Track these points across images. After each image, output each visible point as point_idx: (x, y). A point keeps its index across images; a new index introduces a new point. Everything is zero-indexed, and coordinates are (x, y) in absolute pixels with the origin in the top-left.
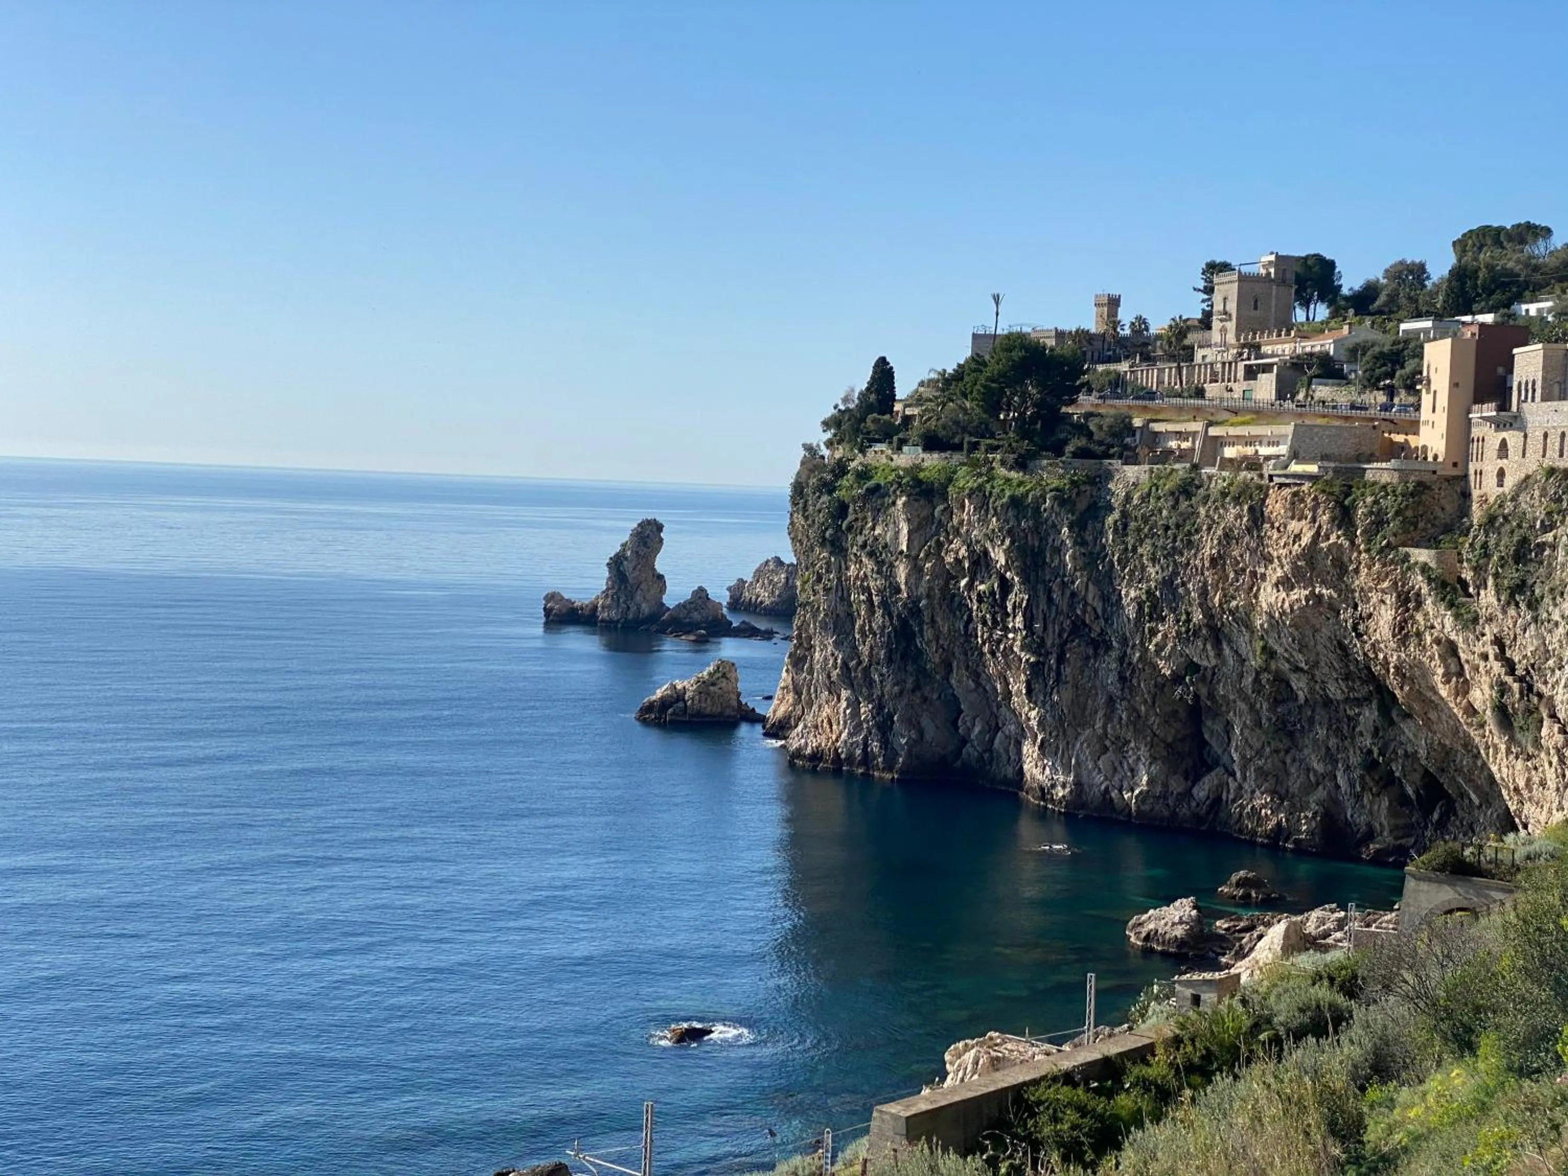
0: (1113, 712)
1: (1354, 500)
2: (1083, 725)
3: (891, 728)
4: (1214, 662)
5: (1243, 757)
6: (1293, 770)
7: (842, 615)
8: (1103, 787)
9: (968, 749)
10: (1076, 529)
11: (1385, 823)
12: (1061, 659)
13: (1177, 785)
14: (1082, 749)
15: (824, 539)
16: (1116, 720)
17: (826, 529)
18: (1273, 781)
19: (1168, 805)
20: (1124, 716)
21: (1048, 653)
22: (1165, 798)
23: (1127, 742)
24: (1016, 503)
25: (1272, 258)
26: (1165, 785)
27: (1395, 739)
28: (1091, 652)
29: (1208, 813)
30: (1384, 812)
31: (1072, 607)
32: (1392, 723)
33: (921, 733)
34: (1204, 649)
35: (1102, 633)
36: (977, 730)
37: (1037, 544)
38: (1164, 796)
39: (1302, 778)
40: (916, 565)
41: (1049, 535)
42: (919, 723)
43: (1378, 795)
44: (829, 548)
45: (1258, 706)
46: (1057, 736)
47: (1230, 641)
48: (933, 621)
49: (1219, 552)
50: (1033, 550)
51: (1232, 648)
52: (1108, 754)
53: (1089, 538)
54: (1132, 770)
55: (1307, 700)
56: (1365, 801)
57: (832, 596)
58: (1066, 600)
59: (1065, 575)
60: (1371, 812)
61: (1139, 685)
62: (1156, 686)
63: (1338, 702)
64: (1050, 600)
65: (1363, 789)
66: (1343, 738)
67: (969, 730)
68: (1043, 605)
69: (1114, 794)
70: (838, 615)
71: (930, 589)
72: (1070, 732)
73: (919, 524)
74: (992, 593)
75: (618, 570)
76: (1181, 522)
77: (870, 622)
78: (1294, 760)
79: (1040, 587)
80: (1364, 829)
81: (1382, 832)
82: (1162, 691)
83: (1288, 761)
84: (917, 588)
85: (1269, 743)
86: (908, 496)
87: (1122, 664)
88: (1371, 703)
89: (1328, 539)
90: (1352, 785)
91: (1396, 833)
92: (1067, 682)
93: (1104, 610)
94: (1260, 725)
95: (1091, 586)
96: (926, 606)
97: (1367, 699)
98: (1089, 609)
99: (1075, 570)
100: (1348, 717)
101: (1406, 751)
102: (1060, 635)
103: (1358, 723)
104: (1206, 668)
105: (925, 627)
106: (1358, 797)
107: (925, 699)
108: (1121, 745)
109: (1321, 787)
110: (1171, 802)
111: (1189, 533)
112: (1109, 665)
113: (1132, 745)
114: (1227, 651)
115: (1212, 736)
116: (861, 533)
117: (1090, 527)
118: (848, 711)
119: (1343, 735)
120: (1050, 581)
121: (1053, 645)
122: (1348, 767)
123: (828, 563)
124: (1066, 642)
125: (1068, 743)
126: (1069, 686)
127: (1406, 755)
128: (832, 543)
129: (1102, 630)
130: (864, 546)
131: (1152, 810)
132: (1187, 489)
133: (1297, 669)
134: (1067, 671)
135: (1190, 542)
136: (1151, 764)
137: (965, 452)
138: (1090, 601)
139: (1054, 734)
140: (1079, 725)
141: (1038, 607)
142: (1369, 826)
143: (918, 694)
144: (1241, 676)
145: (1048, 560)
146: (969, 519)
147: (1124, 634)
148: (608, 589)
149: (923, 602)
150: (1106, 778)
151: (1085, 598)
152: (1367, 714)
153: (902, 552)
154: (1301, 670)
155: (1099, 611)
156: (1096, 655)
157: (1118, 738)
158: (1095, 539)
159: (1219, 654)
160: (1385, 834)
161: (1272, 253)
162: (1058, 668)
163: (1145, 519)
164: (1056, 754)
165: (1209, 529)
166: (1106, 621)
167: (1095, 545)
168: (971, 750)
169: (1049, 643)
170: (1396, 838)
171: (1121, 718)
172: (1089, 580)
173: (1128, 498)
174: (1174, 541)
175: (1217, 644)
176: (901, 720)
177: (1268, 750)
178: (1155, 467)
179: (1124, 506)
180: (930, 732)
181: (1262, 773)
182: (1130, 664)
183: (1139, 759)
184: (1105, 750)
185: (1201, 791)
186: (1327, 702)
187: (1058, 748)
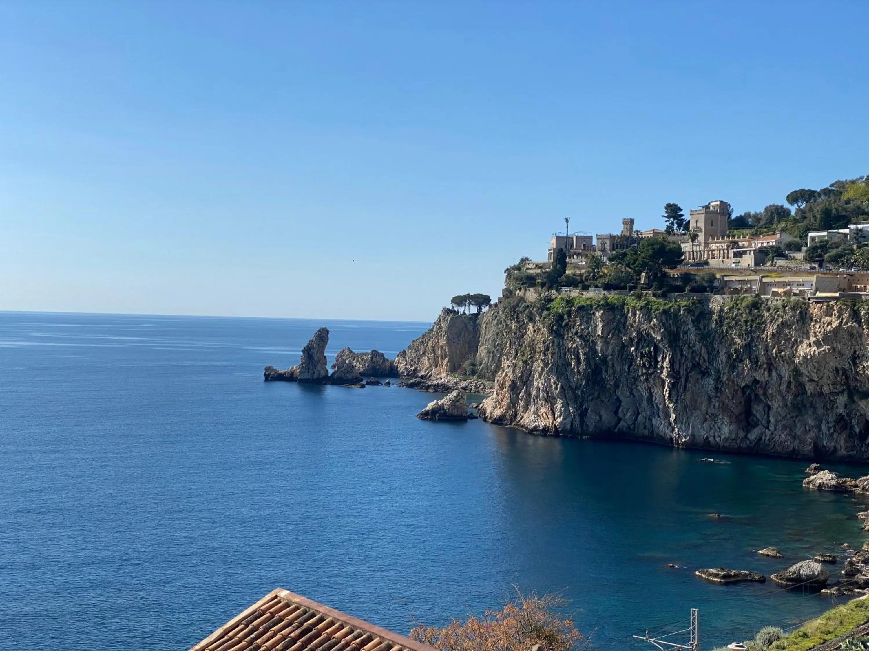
0: (710, 403)
1: (859, 308)
2: (695, 409)
3: (586, 415)
4: (767, 379)
5: (776, 420)
6: (798, 425)
7: (560, 365)
8: (705, 436)
9: (622, 424)
10: (696, 323)
11: (843, 446)
12: (686, 380)
13: (742, 434)
14: (695, 420)
15: (552, 330)
16: (712, 407)
17: (553, 326)
18: (788, 430)
19: (737, 443)
20: (717, 404)
21: (680, 378)
22: (736, 440)
23: (718, 416)
24: (665, 312)
25: (718, 203)
26: (737, 434)
27: (855, 409)
28: (700, 377)
29: (755, 446)
30: (842, 441)
31: (693, 358)
32: (854, 402)
33: (601, 417)
34: (764, 374)
35: (707, 368)
36: (629, 414)
37: (675, 330)
38: (735, 439)
39: (803, 428)
40: (606, 341)
41: (682, 326)
42: (599, 413)
43: (841, 433)
44: (554, 335)
45: (786, 398)
46: (683, 415)
47: (776, 370)
48: (613, 366)
49: (777, 331)
50: (674, 333)
51: (777, 373)
52: (708, 422)
53: (702, 327)
54: (719, 428)
55: (811, 394)
56: (835, 436)
57: (556, 356)
58: (690, 354)
59: (690, 343)
60: (836, 441)
61: (725, 391)
62: (734, 391)
63: (826, 394)
64: (682, 355)
65: (834, 431)
66: (827, 409)
67: (625, 415)
68: (679, 357)
69: (711, 439)
70: (558, 365)
71: (613, 351)
72: (689, 412)
73: (608, 322)
74: (650, 352)
75: (309, 354)
76: (754, 319)
77: (578, 368)
78: (799, 421)
79: (678, 349)
80: (832, 449)
81: (841, 449)
82: (737, 393)
83: (797, 421)
84: (606, 351)
85: (789, 414)
86: (604, 310)
87: (717, 382)
88: (843, 393)
89: (847, 324)
90: (829, 429)
91: (847, 450)
92: (689, 391)
93: (709, 358)
94: (786, 405)
95: (703, 347)
96: (611, 359)
97: (842, 392)
98: (702, 358)
99: (696, 341)
100: (831, 401)
101: (861, 414)
102: (686, 370)
103: (836, 402)
104: (762, 382)
105: (609, 369)
106: (831, 435)
107: (603, 402)
108: (714, 417)
109: (811, 432)
110: (738, 442)
111: (759, 324)
112: (709, 383)
113: (720, 417)
114: (774, 374)
115: (757, 411)
116: (573, 328)
117: (702, 322)
118: (562, 409)
119: (827, 408)
120: (682, 346)
121: (683, 374)
122: (828, 422)
123: (553, 342)
124: (688, 373)
125: (688, 418)
126: (689, 392)
127: (861, 415)
128: (556, 332)
129: (706, 367)
130: (576, 333)
131: (729, 445)
132: (756, 305)
133: (811, 380)
134: (689, 385)
135: (759, 327)
136: (730, 425)
137: (627, 290)
138: (702, 354)
139: (681, 413)
140: (693, 409)
141: (677, 358)
142: (835, 447)
143: (599, 399)
144: (780, 384)
145: (681, 337)
146: (639, 320)
147: (719, 368)
148: (303, 363)
149: (609, 357)
150: (707, 433)
151: (700, 353)
152: (841, 398)
153: (599, 336)
154: (814, 381)
155: (706, 359)
156: (702, 379)
157: (712, 414)
158: (705, 327)
159: (770, 375)
160: (842, 450)
161: (717, 201)
162: (685, 384)
163: (733, 319)
164: (682, 423)
165: (771, 322)
166: (709, 363)
167: (705, 329)
168: (624, 424)
169: (682, 373)
170: (848, 452)
171: (714, 405)
172: (702, 345)
173: (722, 310)
174: (751, 326)
175: (770, 371)
176: (592, 411)
177: (789, 416)
178: (734, 296)
179: (720, 313)
180: (605, 417)
181: (785, 427)
182: (721, 381)
183: (723, 423)
184: (706, 420)
185: (753, 435)
186: (821, 394)
187: (683, 419)
